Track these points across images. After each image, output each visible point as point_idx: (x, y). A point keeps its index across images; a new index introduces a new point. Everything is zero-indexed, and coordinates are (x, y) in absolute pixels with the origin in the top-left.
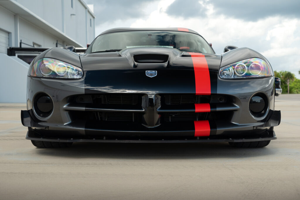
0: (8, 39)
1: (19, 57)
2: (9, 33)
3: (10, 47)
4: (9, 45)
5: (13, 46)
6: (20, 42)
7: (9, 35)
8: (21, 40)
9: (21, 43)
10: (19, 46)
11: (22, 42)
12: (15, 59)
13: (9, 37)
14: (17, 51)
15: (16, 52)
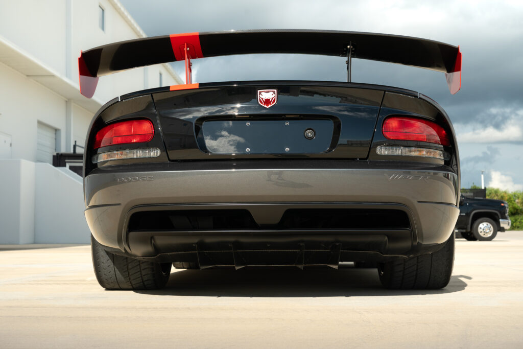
0: (54, 140)
1: (71, 168)
2: (56, 130)
3: (57, 152)
4: (56, 150)
5: (63, 150)
6: (74, 144)
7: (56, 134)
8: (75, 142)
9: (75, 147)
10: (72, 151)
11: (77, 144)
12: (65, 172)
13: (56, 136)
14: (68, 159)
15: (67, 161)
